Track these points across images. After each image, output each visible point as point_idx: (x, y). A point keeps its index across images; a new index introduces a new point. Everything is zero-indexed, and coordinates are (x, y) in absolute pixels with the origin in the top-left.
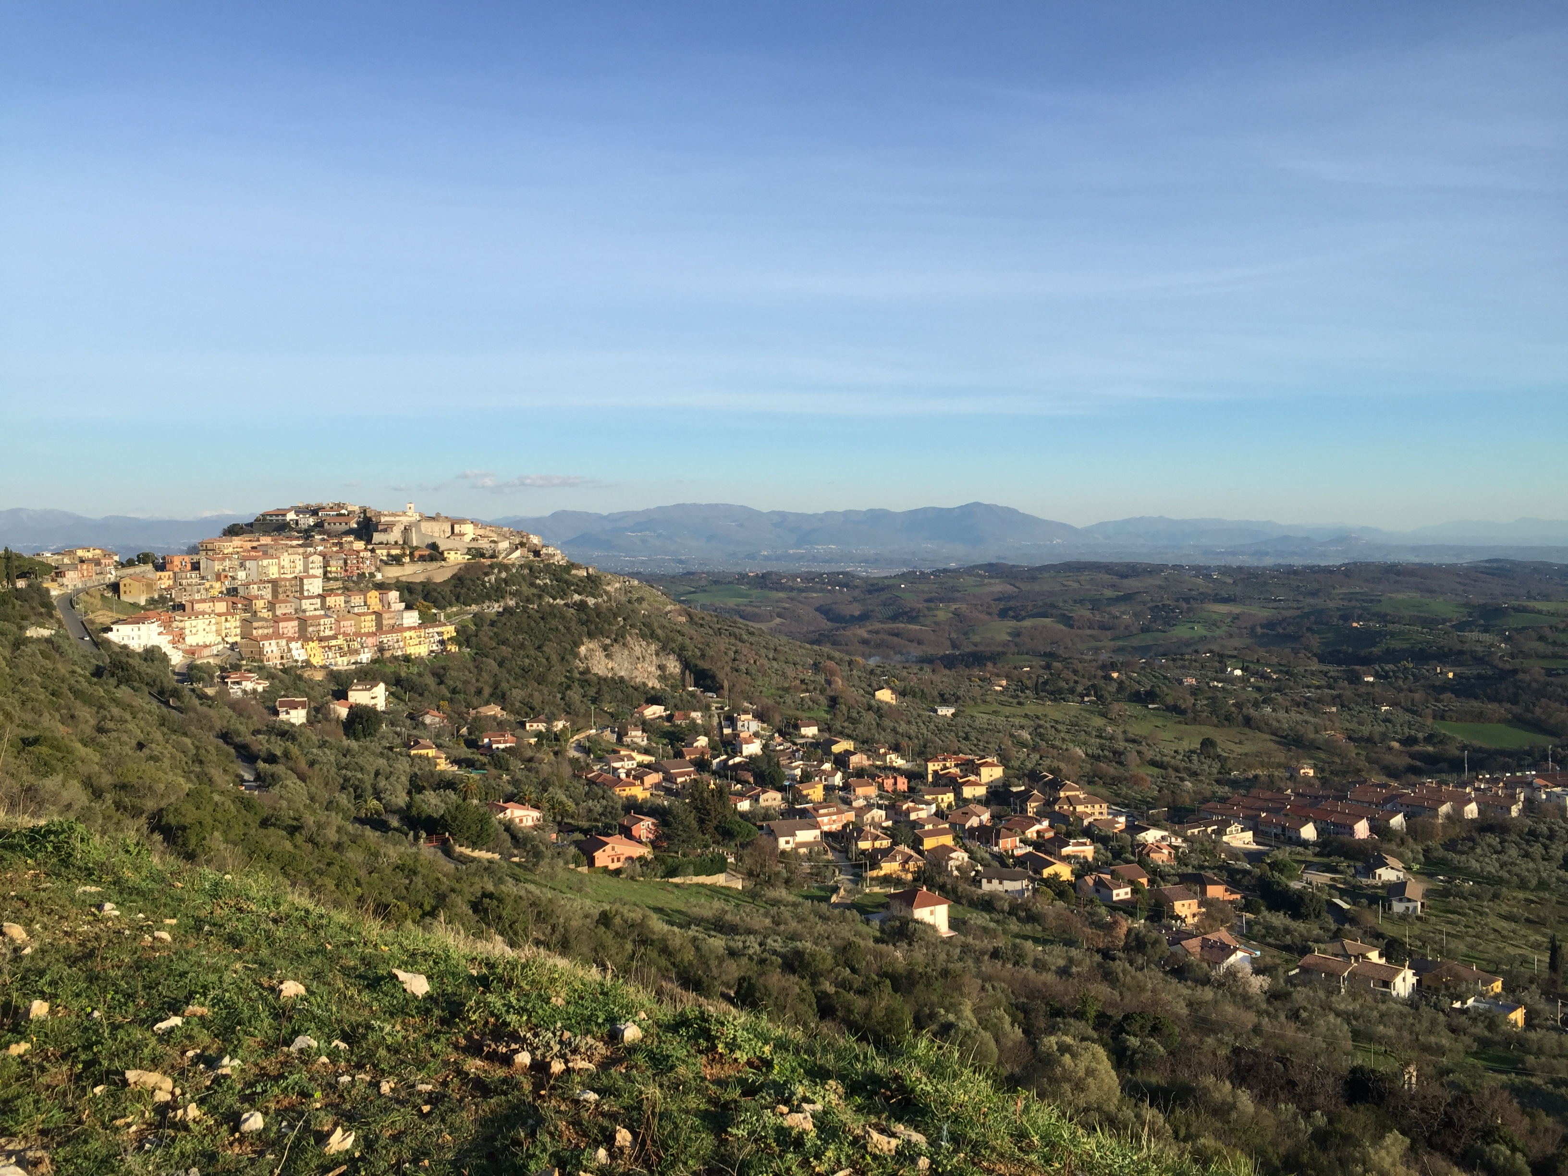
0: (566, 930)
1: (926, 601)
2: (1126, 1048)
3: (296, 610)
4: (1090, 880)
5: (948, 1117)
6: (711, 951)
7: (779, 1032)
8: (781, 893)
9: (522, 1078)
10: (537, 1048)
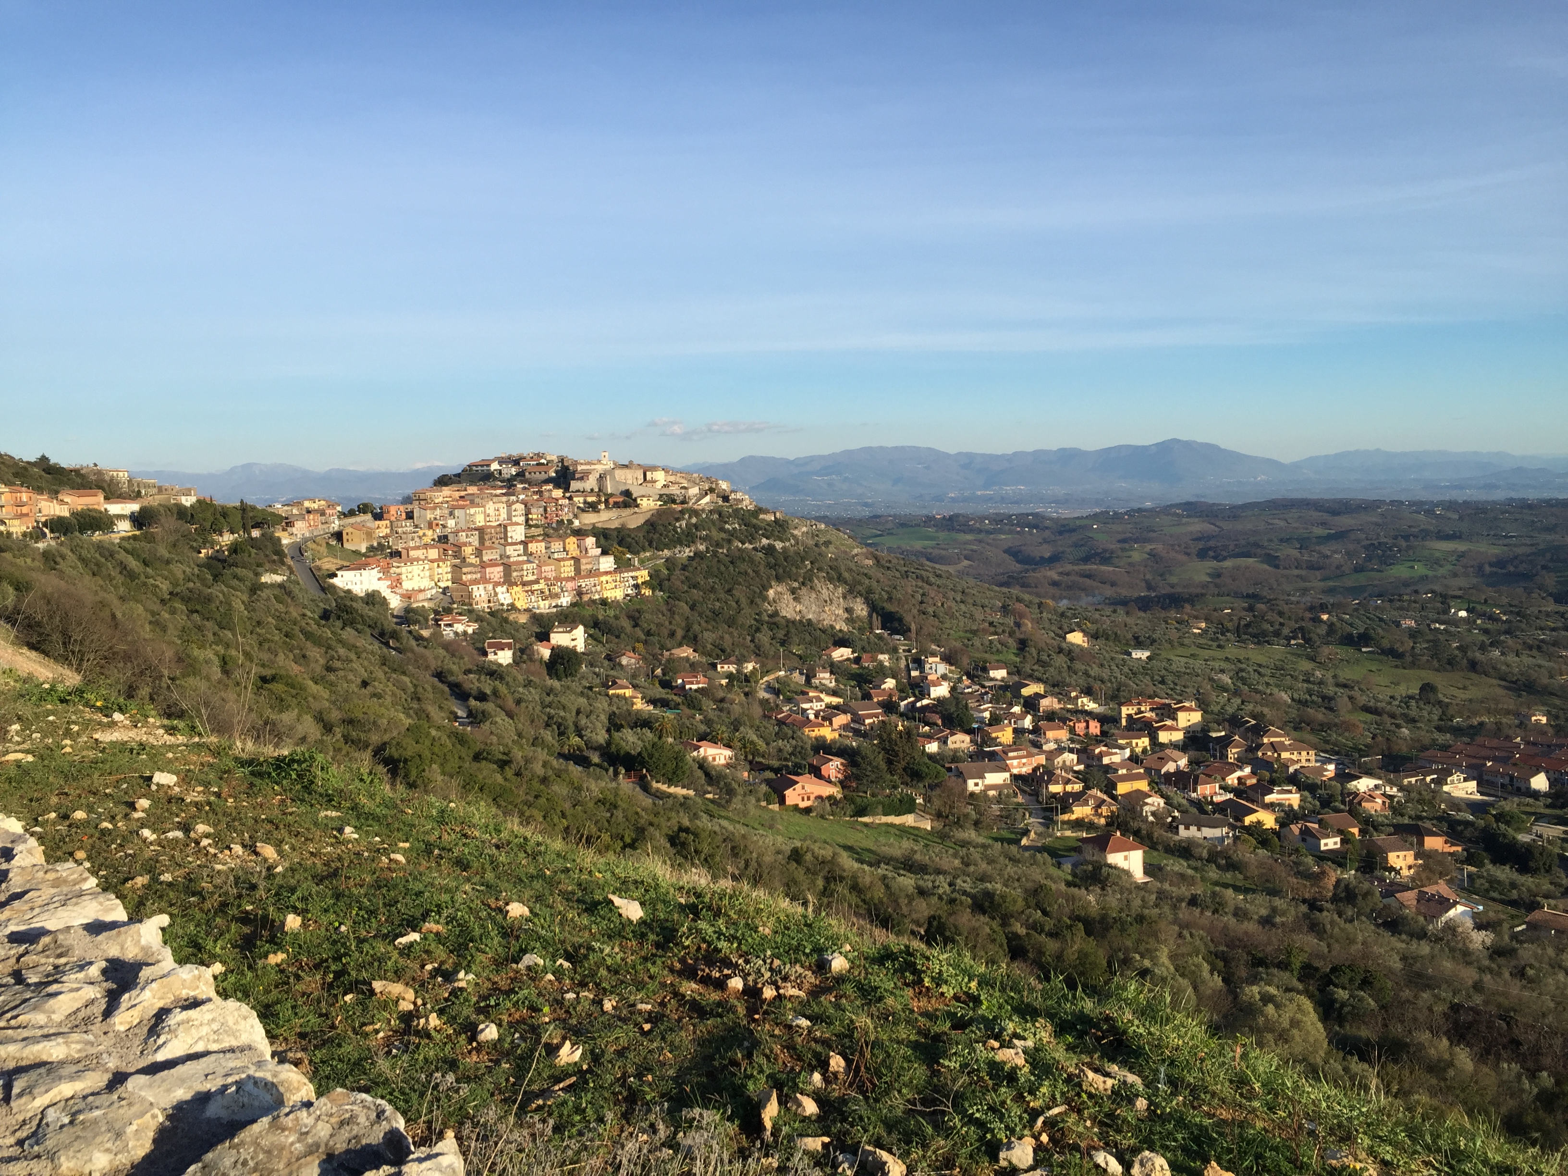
0: (759, 865)
1: (1119, 541)
2: (1334, 1001)
3: (501, 556)
4: (1295, 829)
5: (1164, 1061)
6: (900, 890)
7: (982, 969)
8: (970, 834)
9: (736, 1002)
10: (749, 974)
